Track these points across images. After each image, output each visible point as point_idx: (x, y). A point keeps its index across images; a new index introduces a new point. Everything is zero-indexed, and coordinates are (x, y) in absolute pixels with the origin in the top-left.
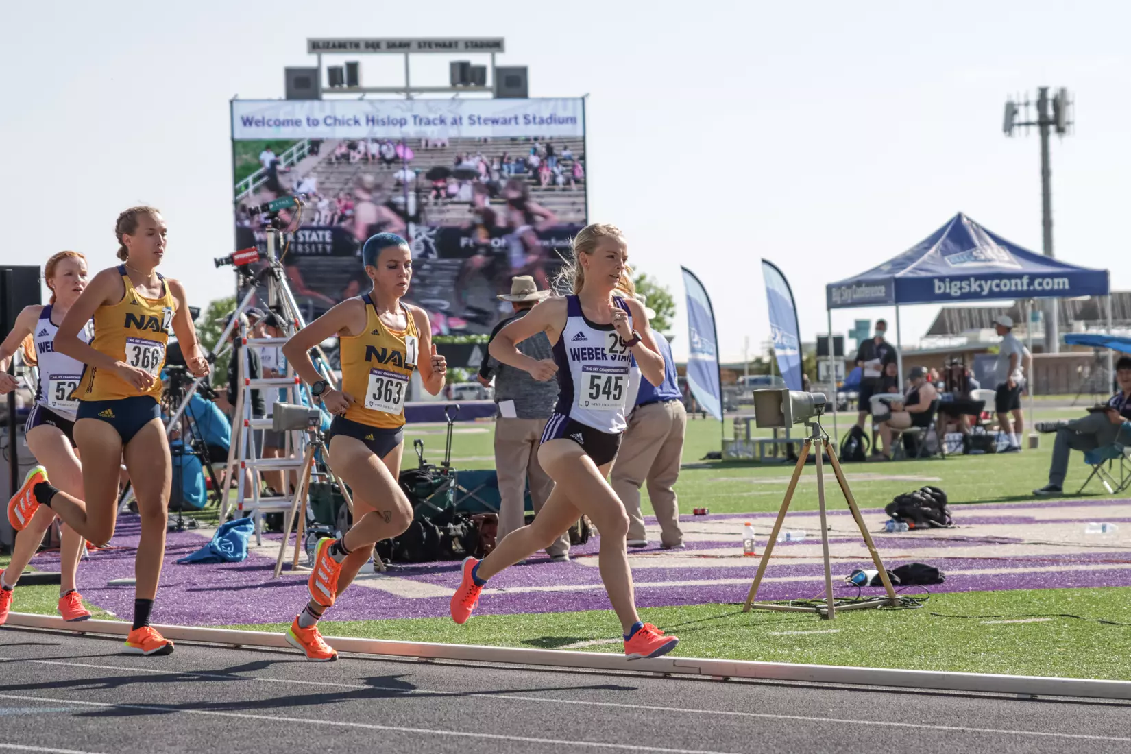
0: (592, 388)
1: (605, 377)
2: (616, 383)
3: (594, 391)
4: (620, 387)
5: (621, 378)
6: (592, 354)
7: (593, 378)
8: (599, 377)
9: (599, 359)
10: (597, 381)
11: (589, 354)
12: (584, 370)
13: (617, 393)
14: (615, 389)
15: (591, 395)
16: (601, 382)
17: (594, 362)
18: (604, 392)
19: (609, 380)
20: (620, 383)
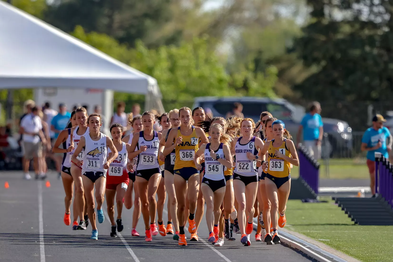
0: (209, 168)
1: (212, 165)
2: (216, 167)
3: (210, 169)
4: (218, 168)
5: (218, 166)
6: (209, 159)
7: (209, 165)
8: (211, 165)
9: (211, 160)
10: (210, 166)
11: (208, 159)
12: (207, 163)
13: (217, 169)
14: (216, 168)
15: (209, 170)
16: (211, 167)
17: (210, 161)
18: (212, 169)
19: (214, 166)
20: (217, 167)
